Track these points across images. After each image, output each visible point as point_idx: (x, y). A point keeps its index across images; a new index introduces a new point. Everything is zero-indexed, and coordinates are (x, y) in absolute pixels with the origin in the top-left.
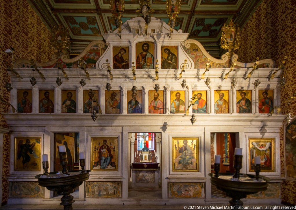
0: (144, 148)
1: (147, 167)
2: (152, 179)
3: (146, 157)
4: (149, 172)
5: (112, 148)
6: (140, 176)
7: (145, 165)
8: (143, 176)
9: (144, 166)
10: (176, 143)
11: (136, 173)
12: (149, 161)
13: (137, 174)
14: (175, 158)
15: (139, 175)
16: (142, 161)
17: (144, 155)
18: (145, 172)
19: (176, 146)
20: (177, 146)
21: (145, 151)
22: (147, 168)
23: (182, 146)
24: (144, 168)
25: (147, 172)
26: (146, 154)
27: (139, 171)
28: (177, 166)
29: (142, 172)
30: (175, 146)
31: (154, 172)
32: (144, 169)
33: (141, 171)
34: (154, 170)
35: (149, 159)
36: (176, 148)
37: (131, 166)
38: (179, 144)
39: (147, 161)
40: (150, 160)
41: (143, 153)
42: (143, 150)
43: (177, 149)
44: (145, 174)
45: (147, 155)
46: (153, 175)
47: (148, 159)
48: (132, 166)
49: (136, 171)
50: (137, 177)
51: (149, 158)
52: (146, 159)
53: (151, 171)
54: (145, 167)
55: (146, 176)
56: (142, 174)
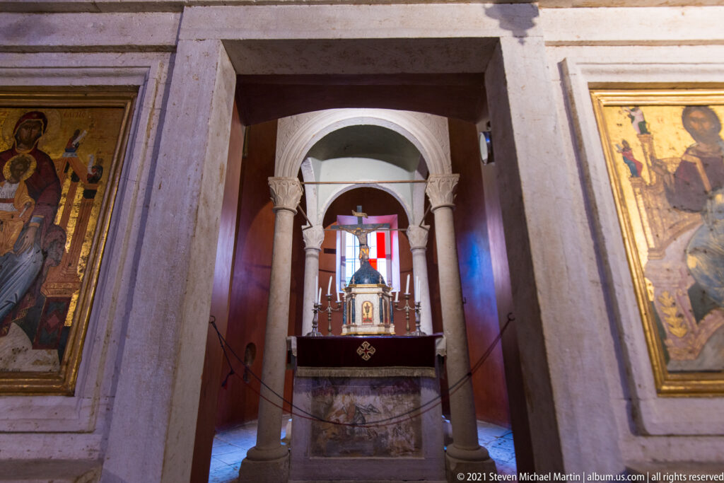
0: (360, 270)
1: (373, 357)
2: (407, 431)
3: (367, 308)
4: (390, 387)
5: (75, 178)
6: (338, 414)
7: (366, 345)
8: (355, 411)
9: (360, 351)
10: (630, 134)
11: (315, 394)
12: (382, 330)
13: (319, 399)
14: (644, 261)
15: (330, 406)
16: (353, 330)
17: (359, 301)
18: (367, 388)
19: (626, 150)
20: (638, 155)
21: (366, 281)
22: (374, 362)
23: (679, 153)
24: (359, 362)
25: (376, 386)
26: (367, 297)
27: (330, 378)
28: (678, 331)
29: (350, 388)
30: (619, 158)
31: (412, 386)
32: (361, 372)
33: (345, 380)
34: (417, 372)
35: (381, 320)
36: (635, 170)
37: (289, 353)
38: (650, 140)
39: (375, 329)
40: (387, 327)
41: (353, 290)
42: (358, 279)
43: (645, 173)
44: (367, 401)
45: (375, 300)
46: (408, 403)
47: (377, 320)
48: (295, 354)
49: (316, 379)
50: (318, 418)
51: (381, 312)
52: (368, 320)
53: (398, 381)
54: (366, 357)
55: (372, 409)
56: (348, 400)
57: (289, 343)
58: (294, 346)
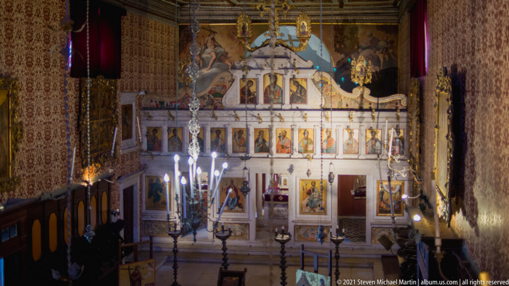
6: (275, 211)
7: (281, 197)
8: (278, 211)
9: (279, 198)
13: (270, 208)
15: (273, 210)
18: (281, 206)
19: (303, 187)
20: (305, 188)
22: (283, 201)
23: (310, 188)
24: (279, 201)
27: (273, 204)
29: (277, 206)
32: (280, 203)
33: (276, 204)
36: (304, 190)
37: (263, 198)
49: (269, 204)
50: (270, 212)
54: (281, 200)
55: (282, 210)
56: (277, 208)
57: (263, 196)
58: (264, 196)
